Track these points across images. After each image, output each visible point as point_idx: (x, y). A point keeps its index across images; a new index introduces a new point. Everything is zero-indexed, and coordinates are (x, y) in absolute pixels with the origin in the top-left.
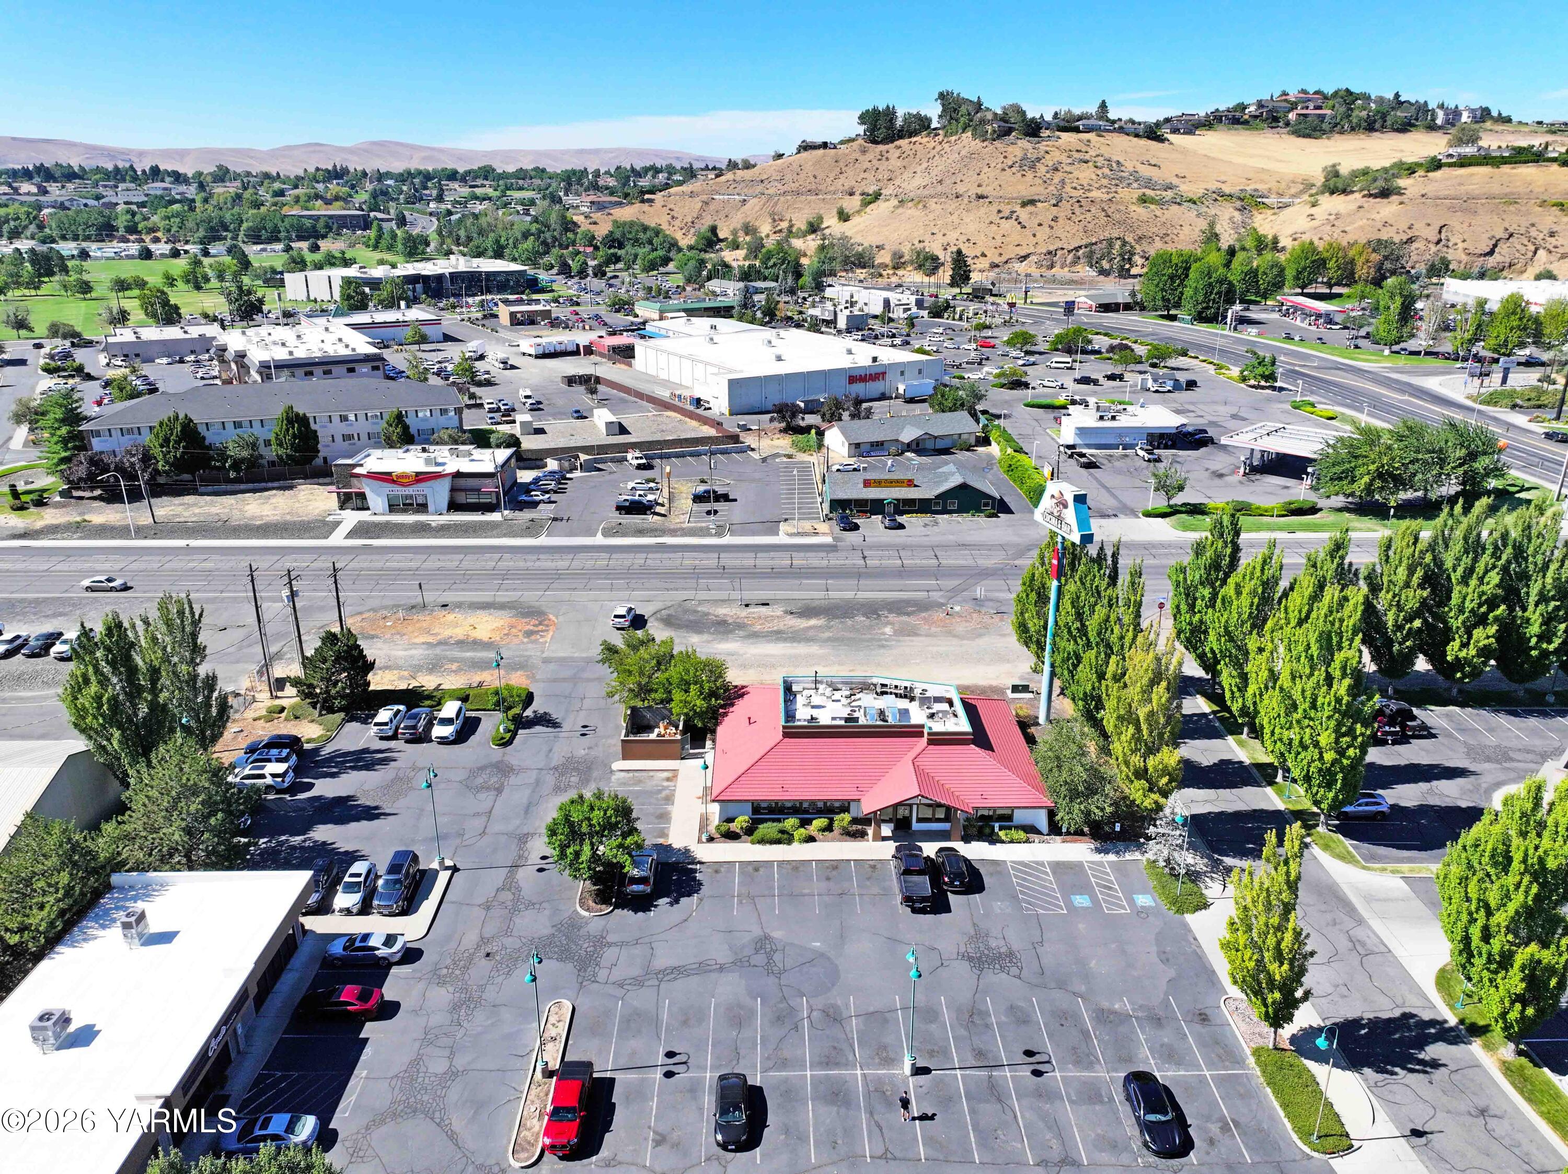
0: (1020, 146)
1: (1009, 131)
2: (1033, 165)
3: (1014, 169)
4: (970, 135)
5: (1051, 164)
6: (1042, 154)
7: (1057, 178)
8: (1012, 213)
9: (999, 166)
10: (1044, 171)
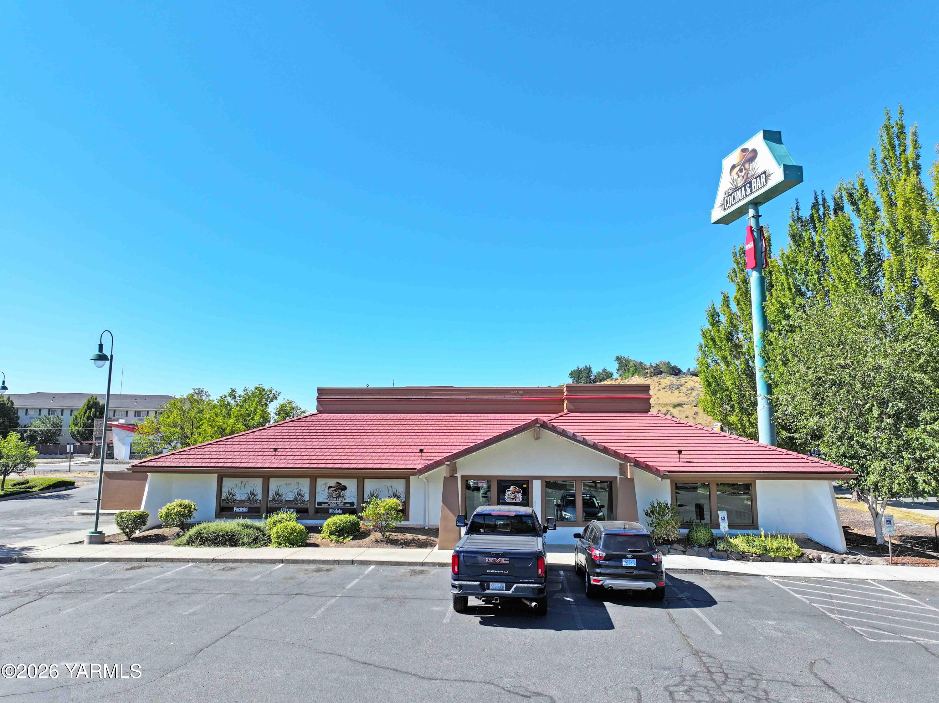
0: (668, 380)
1: (661, 373)
2: (678, 388)
3: (666, 390)
4: (637, 376)
5: (689, 387)
6: (683, 383)
7: (694, 393)
8: (668, 411)
9: (657, 388)
10: (685, 390)
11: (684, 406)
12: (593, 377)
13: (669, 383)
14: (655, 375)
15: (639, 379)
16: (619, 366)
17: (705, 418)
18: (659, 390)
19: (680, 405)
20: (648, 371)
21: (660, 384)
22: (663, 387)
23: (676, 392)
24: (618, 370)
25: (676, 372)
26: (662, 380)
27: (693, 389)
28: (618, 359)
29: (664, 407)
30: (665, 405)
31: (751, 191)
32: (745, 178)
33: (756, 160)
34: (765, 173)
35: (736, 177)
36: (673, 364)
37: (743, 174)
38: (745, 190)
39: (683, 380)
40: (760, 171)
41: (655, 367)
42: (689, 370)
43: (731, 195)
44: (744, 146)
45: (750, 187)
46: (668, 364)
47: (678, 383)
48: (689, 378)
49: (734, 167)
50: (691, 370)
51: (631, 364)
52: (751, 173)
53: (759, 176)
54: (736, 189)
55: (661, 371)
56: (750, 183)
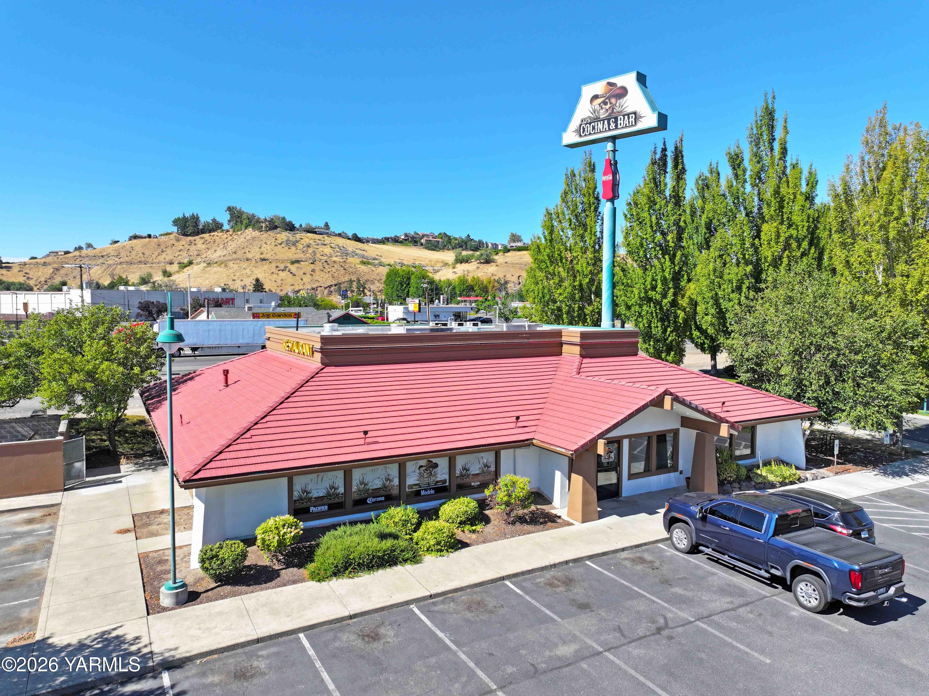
0: (284, 236)
1: (276, 227)
2: (295, 243)
3: (283, 245)
4: (251, 229)
5: (305, 244)
6: (298, 239)
7: (310, 250)
8: (286, 267)
9: (273, 243)
10: (301, 247)
11: (302, 263)
12: (201, 227)
13: (285, 239)
14: (270, 229)
15: (254, 233)
16: (231, 217)
17: (322, 275)
18: (276, 245)
19: (298, 262)
20: (264, 225)
21: (276, 239)
22: (280, 242)
23: (293, 248)
24: (229, 221)
25: (290, 227)
26: (278, 235)
27: (309, 246)
28: (230, 209)
29: (282, 263)
30: (283, 261)
31: (616, 126)
32: (609, 111)
33: (625, 99)
34: (635, 113)
35: (598, 107)
36: (288, 219)
37: (607, 107)
38: (609, 124)
39: (298, 236)
40: (629, 110)
41: (269, 221)
42: (301, 226)
43: (590, 123)
44: (612, 80)
45: (616, 122)
46: (284, 219)
47: (294, 240)
48: (304, 234)
49: (595, 97)
50: (303, 226)
51: (244, 216)
52: (617, 109)
53: (628, 115)
54: (597, 119)
55: (276, 226)
56: (616, 119)
